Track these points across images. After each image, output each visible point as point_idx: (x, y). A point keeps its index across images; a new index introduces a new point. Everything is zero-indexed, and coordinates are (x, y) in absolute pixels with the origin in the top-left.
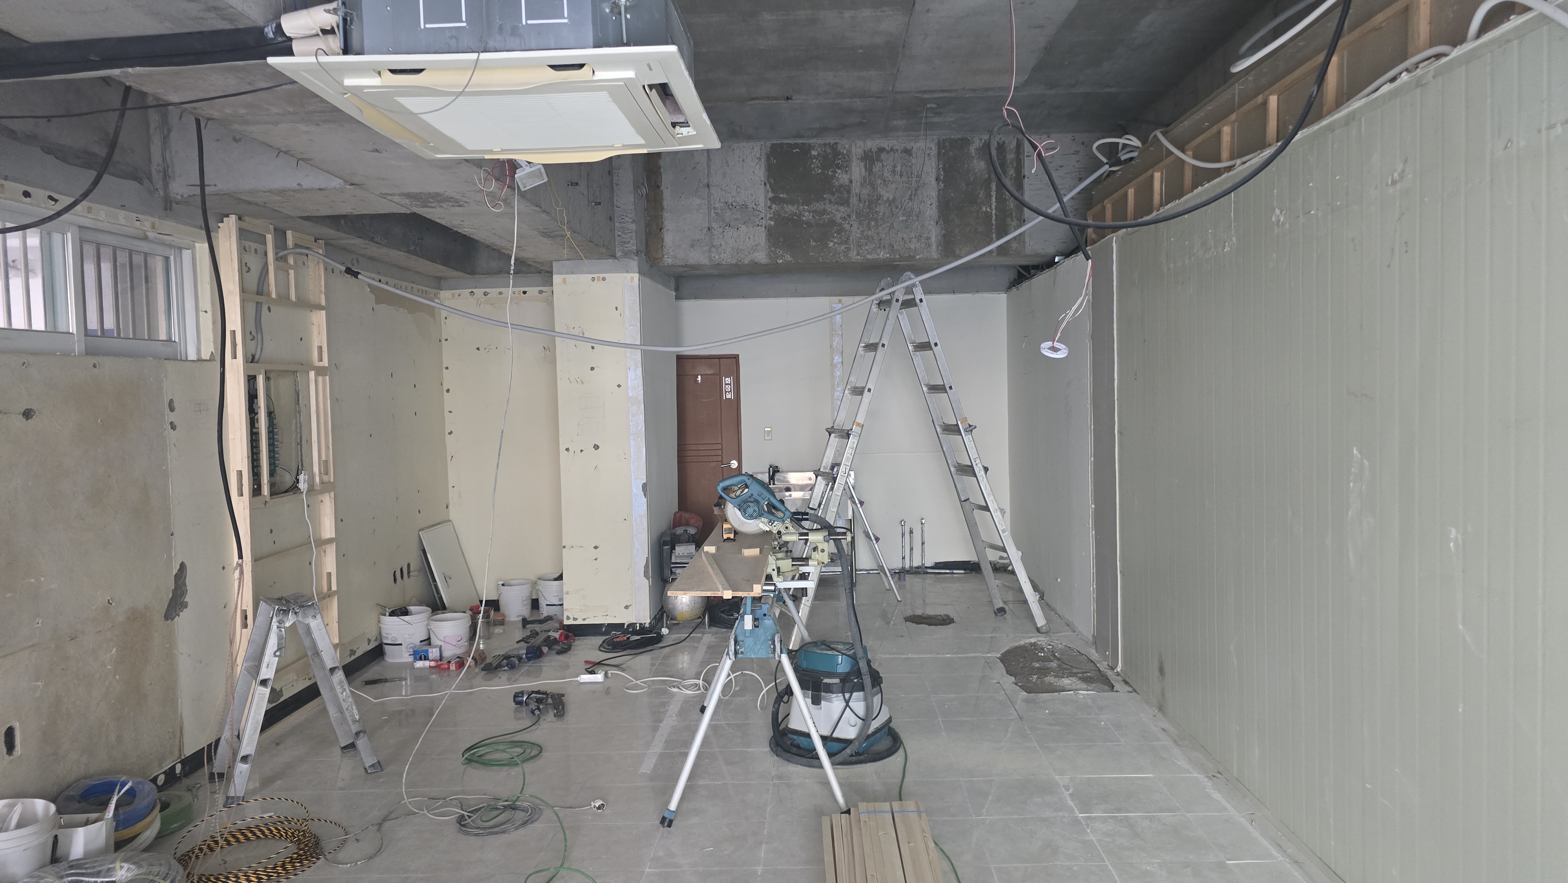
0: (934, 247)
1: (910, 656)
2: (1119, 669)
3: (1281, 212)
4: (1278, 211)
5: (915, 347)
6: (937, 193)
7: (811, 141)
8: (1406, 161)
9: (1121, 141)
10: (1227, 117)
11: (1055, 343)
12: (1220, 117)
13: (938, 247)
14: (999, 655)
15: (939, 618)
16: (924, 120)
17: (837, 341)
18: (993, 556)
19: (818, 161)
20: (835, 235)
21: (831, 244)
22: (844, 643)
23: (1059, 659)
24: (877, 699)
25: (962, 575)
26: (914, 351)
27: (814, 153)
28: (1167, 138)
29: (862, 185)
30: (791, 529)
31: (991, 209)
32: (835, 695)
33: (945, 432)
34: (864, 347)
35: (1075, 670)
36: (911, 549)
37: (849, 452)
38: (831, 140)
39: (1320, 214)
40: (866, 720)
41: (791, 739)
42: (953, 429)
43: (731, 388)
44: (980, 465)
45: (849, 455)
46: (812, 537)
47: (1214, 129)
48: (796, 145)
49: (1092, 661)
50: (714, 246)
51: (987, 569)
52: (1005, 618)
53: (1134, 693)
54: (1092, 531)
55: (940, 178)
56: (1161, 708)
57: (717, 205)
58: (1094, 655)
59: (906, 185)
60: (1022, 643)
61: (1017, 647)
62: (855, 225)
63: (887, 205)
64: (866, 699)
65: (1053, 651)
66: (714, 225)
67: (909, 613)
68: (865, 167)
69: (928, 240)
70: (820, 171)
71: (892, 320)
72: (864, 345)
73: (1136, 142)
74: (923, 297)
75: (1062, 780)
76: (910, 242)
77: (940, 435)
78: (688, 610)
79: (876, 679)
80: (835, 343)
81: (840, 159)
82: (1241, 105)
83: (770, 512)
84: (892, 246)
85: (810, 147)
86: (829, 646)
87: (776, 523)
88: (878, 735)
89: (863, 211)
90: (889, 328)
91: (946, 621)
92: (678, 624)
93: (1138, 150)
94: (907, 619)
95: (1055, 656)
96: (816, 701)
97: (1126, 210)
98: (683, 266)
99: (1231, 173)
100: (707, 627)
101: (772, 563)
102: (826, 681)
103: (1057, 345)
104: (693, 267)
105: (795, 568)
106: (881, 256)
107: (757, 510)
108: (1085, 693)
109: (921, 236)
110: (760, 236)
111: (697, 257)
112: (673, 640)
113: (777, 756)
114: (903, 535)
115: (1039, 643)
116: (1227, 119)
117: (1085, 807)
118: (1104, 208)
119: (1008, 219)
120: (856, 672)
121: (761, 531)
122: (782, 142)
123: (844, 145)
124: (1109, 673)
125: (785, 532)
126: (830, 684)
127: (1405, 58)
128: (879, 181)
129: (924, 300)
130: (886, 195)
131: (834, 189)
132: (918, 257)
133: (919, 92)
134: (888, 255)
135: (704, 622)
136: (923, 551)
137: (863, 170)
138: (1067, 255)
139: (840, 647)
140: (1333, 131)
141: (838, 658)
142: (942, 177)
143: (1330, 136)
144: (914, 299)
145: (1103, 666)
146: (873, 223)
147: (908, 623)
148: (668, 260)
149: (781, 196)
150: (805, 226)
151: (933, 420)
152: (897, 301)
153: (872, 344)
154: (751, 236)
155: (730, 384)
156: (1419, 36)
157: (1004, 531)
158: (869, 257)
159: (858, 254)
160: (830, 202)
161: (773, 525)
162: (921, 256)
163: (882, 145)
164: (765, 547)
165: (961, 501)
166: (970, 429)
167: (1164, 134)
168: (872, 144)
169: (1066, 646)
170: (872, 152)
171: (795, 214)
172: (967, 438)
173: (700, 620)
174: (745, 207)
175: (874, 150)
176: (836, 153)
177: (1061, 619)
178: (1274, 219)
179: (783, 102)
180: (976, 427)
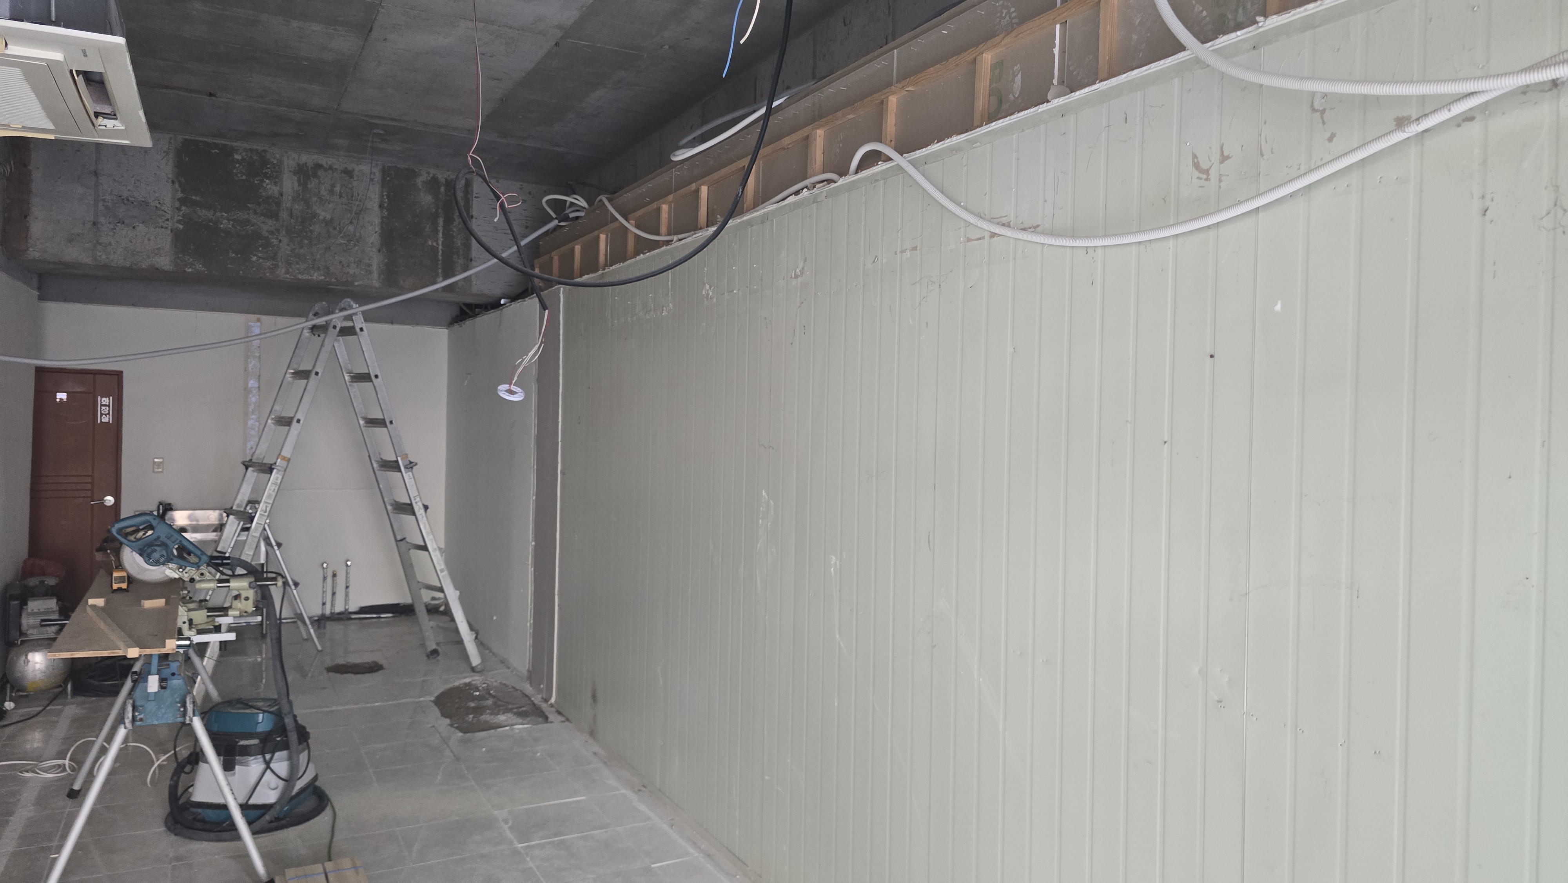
0: (375, 275)
1: (334, 708)
2: (553, 700)
3: (710, 288)
4: (707, 287)
5: (352, 377)
6: (380, 220)
7: (235, 144)
8: (805, 261)
9: (569, 199)
10: (664, 197)
11: (512, 386)
12: (660, 196)
13: (379, 275)
14: (432, 699)
15: (367, 665)
16: (370, 144)
17: (252, 364)
18: (427, 596)
19: (241, 167)
20: (260, 249)
21: (254, 258)
22: (264, 700)
23: (494, 697)
24: (304, 757)
25: (390, 619)
26: (351, 382)
27: (237, 157)
28: (612, 205)
29: (294, 200)
30: (208, 576)
31: (438, 244)
32: (252, 758)
33: (382, 469)
34: (293, 373)
35: (510, 706)
36: (334, 594)
37: (271, 488)
38: (257, 146)
39: (740, 293)
40: (289, 781)
41: (194, 813)
42: (393, 466)
43: (109, 411)
44: (420, 504)
45: (271, 492)
46: (234, 584)
47: (654, 206)
48: (216, 146)
49: (526, 696)
50: (100, 244)
51: (421, 612)
52: (438, 661)
53: (567, 723)
54: (531, 567)
55: (383, 205)
56: (592, 734)
57: (107, 197)
58: (528, 689)
59: (346, 207)
60: (456, 684)
61: (451, 689)
62: (285, 240)
63: (323, 225)
64: (290, 758)
65: (488, 689)
66: (102, 220)
67: (329, 663)
68: (299, 181)
69: (368, 266)
70: (244, 177)
71: (327, 347)
72: (292, 371)
73: (583, 203)
74: (364, 326)
75: (501, 814)
76: (348, 266)
77: (377, 472)
78: (43, 678)
79: (303, 735)
80: (250, 366)
81: (269, 168)
82: (678, 188)
83: (180, 556)
84: (328, 268)
85: (233, 150)
86: (247, 704)
87: (188, 568)
88: (302, 796)
89: (295, 228)
90: (324, 356)
91: (374, 668)
92: (26, 696)
93: (585, 210)
94: (330, 670)
95: (490, 694)
96: (228, 767)
97: (573, 264)
98: (54, 263)
99: (669, 247)
100: (69, 697)
101: (183, 614)
102: (242, 743)
103: (513, 388)
104: (68, 265)
105: (210, 619)
106: (314, 278)
107: (165, 554)
108: (521, 727)
109: (360, 262)
110: (165, 240)
111: (75, 254)
112: (21, 716)
113: (176, 835)
114: (325, 578)
115: (473, 682)
116: (666, 198)
117: (524, 836)
118: (551, 259)
119: (455, 256)
120: (280, 729)
121: (166, 579)
122: (197, 139)
123: (275, 153)
124: (544, 706)
125: (200, 579)
126: (247, 746)
127: (805, 178)
128: (314, 199)
129: (364, 329)
130: (323, 213)
131: (261, 200)
132: (356, 284)
133: (367, 116)
134: (323, 278)
135: (66, 693)
136: (347, 595)
137: (296, 184)
138: (514, 298)
139: (260, 704)
140: (752, 226)
141: (258, 717)
142: (386, 205)
143: (750, 229)
144: (353, 327)
145: (537, 699)
146: (306, 242)
147: (332, 674)
148: (34, 254)
149: (194, 197)
150: (222, 234)
151: (369, 456)
152: (335, 327)
153: (303, 372)
154: (152, 238)
155: (109, 406)
156: (815, 162)
157: (442, 571)
158: (300, 277)
159: (287, 272)
160: (255, 213)
161: (184, 572)
162: (360, 283)
163: (320, 162)
164: (172, 596)
165: (397, 541)
166: (411, 466)
167: (610, 200)
168: (308, 158)
169: (501, 683)
170: (307, 167)
171: (211, 221)
172: (407, 476)
173: (60, 689)
174: (145, 204)
175: (310, 165)
176: (265, 162)
177: (496, 657)
178: (704, 293)
179: (205, 97)
180: (416, 464)
